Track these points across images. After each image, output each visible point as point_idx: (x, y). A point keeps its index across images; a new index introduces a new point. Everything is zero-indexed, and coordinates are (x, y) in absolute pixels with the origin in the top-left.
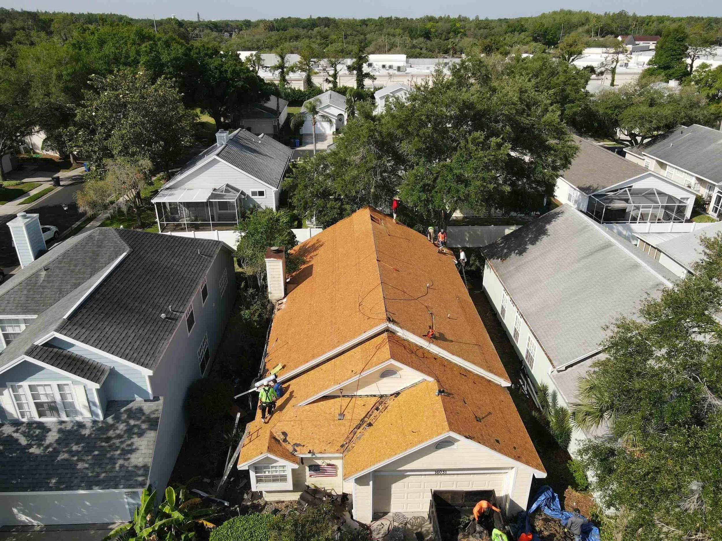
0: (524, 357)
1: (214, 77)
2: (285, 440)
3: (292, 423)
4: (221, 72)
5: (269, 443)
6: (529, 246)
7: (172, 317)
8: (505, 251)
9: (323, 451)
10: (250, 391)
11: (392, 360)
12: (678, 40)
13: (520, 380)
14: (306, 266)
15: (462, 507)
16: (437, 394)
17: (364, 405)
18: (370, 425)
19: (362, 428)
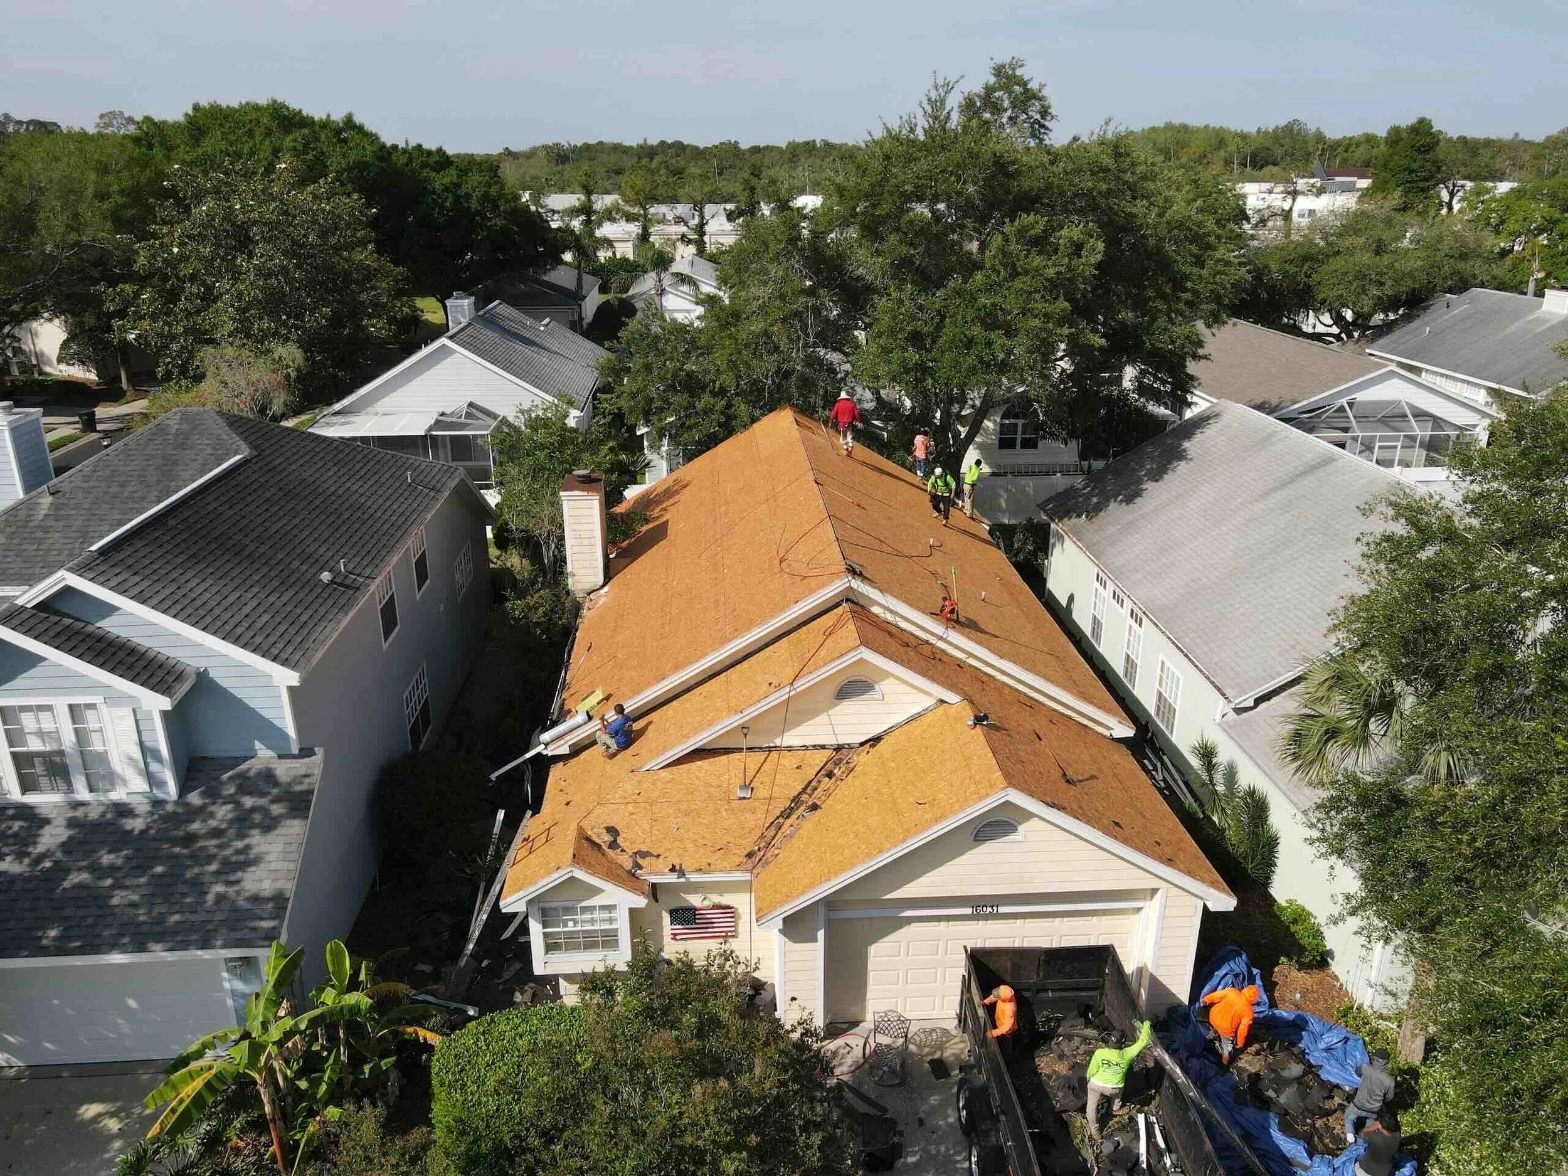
0: (1152, 710)
1: (442, 208)
2: (613, 845)
3: (630, 808)
4: (457, 198)
5: (576, 848)
6: (1149, 486)
8: (1095, 500)
9: (704, 866)
10: (528, 755)
11: (863, 648)
12: (1418, 151)
13: (1146, 762)
14: (651, 525)
15: (1038, 991)
16: (971, 723)
17: (798, 768)
18: (815, 807)
19: (794, 817)
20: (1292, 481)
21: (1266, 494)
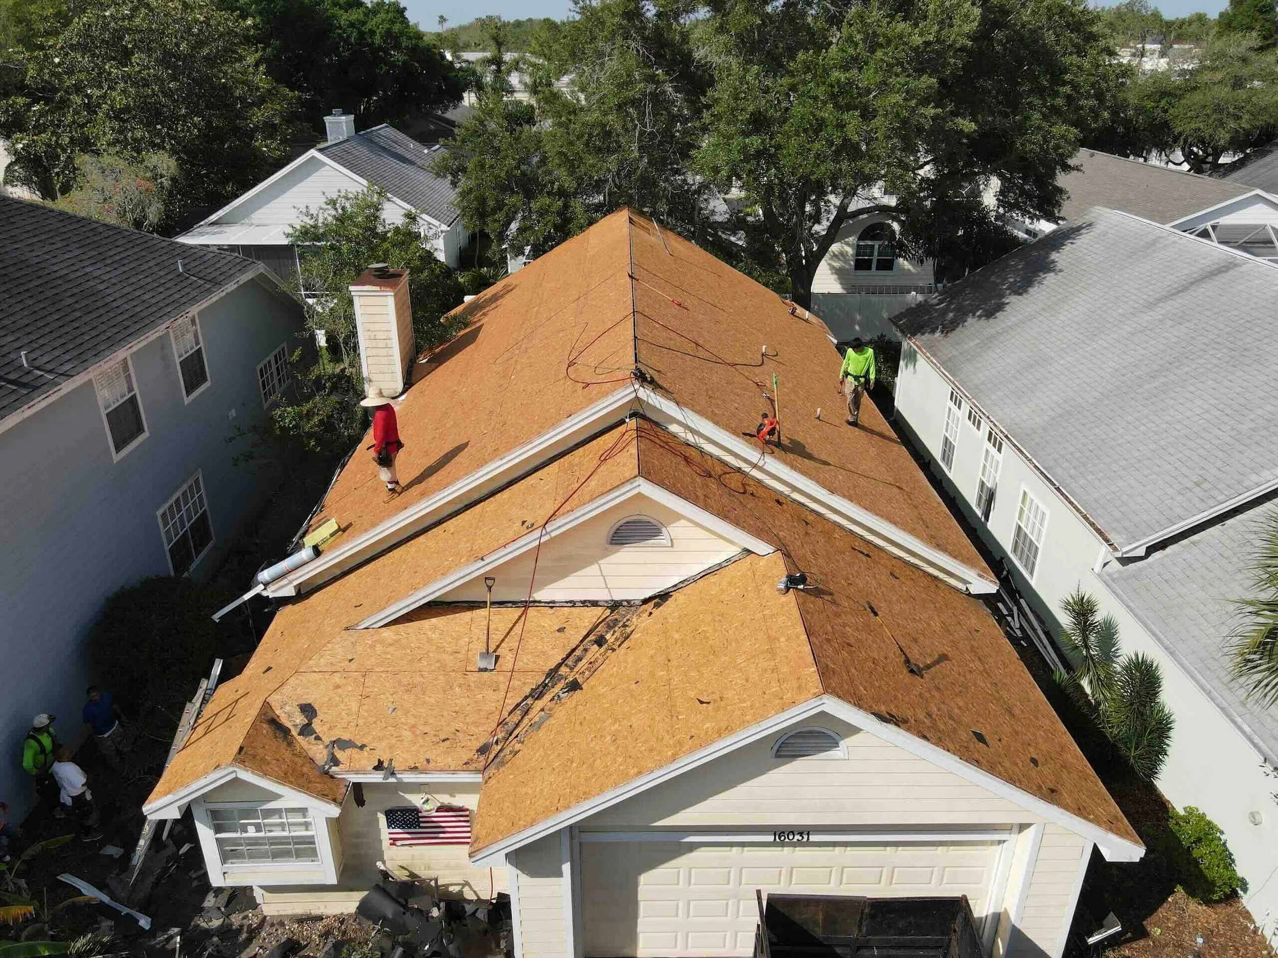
0: (1008, 547)
2: (306, 730)
3: (337, 678)
4: (361, 34)
5: (248, 736)
6: (1013, 299)
7: (25, 380)
8: (951, 315)
9: (421, 763)
10: (247, 597)
11: (640, 481)
12: (1261, 11)
13: (1000, 605)
14: (468, 330)
15: (859, 948)
16: (782, 586)
17: (561, 630)
18: (574, 686)
19: (548, 697)
20: (1185, 289)
21: (1150, 306)
